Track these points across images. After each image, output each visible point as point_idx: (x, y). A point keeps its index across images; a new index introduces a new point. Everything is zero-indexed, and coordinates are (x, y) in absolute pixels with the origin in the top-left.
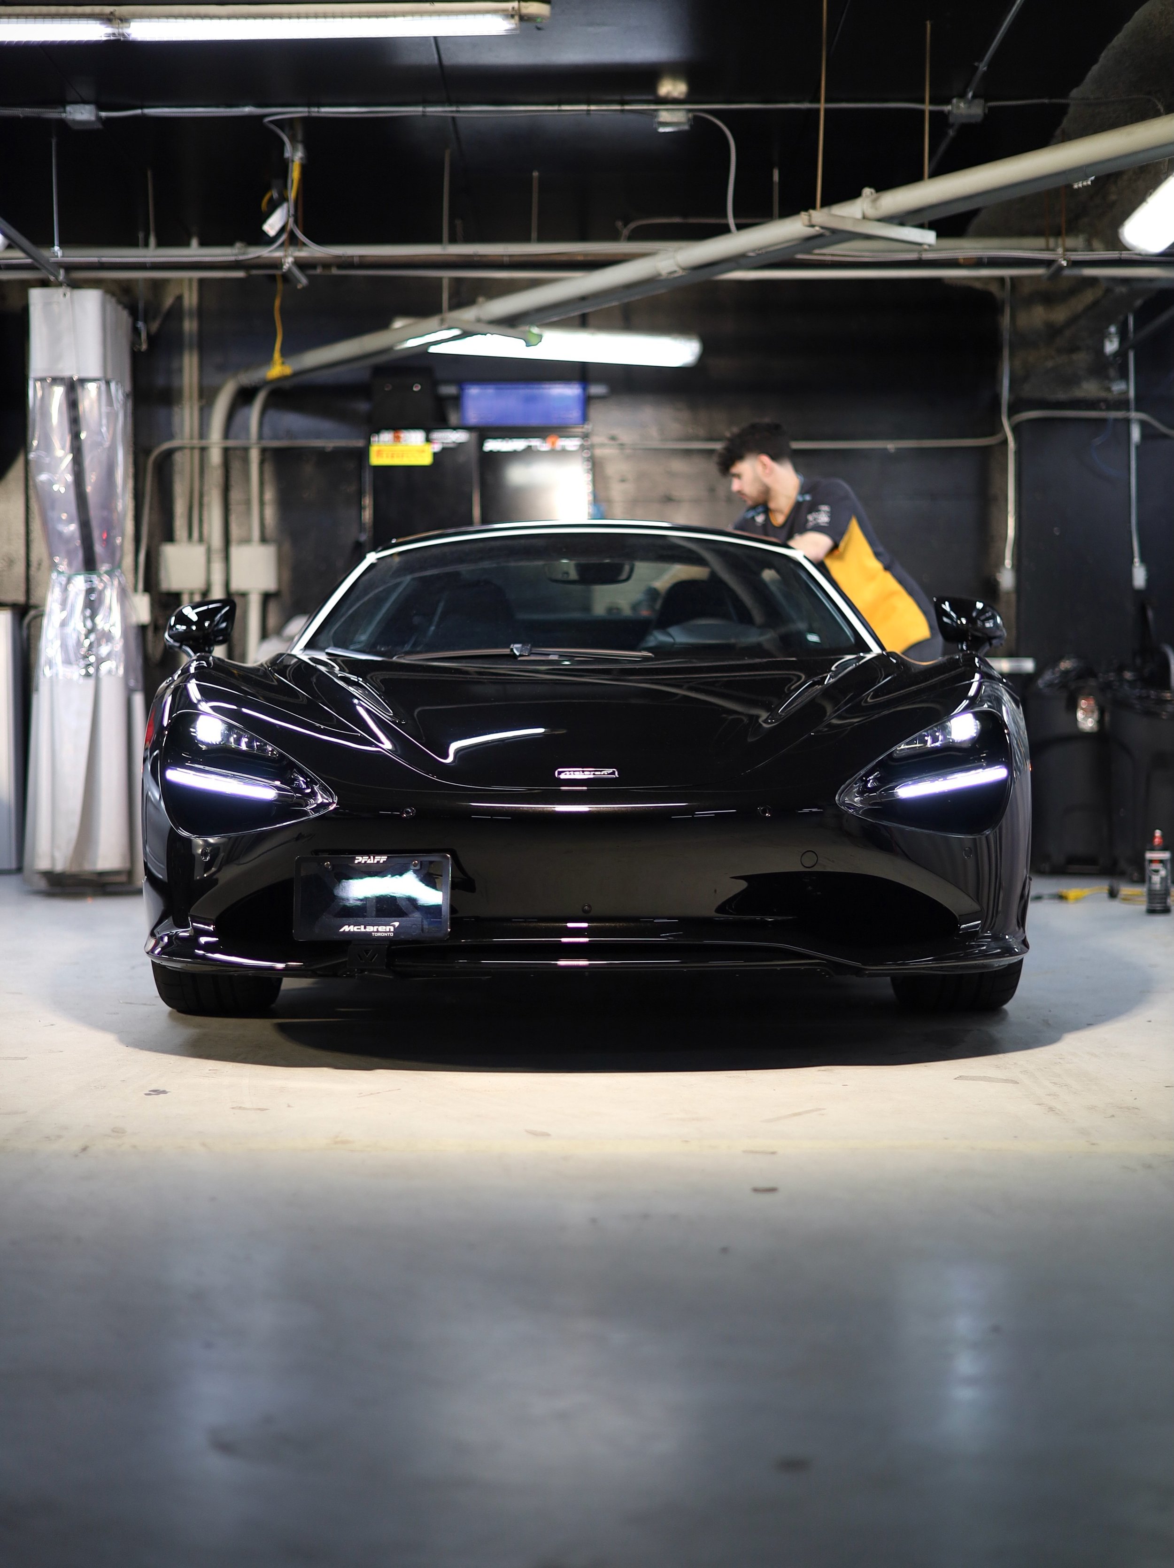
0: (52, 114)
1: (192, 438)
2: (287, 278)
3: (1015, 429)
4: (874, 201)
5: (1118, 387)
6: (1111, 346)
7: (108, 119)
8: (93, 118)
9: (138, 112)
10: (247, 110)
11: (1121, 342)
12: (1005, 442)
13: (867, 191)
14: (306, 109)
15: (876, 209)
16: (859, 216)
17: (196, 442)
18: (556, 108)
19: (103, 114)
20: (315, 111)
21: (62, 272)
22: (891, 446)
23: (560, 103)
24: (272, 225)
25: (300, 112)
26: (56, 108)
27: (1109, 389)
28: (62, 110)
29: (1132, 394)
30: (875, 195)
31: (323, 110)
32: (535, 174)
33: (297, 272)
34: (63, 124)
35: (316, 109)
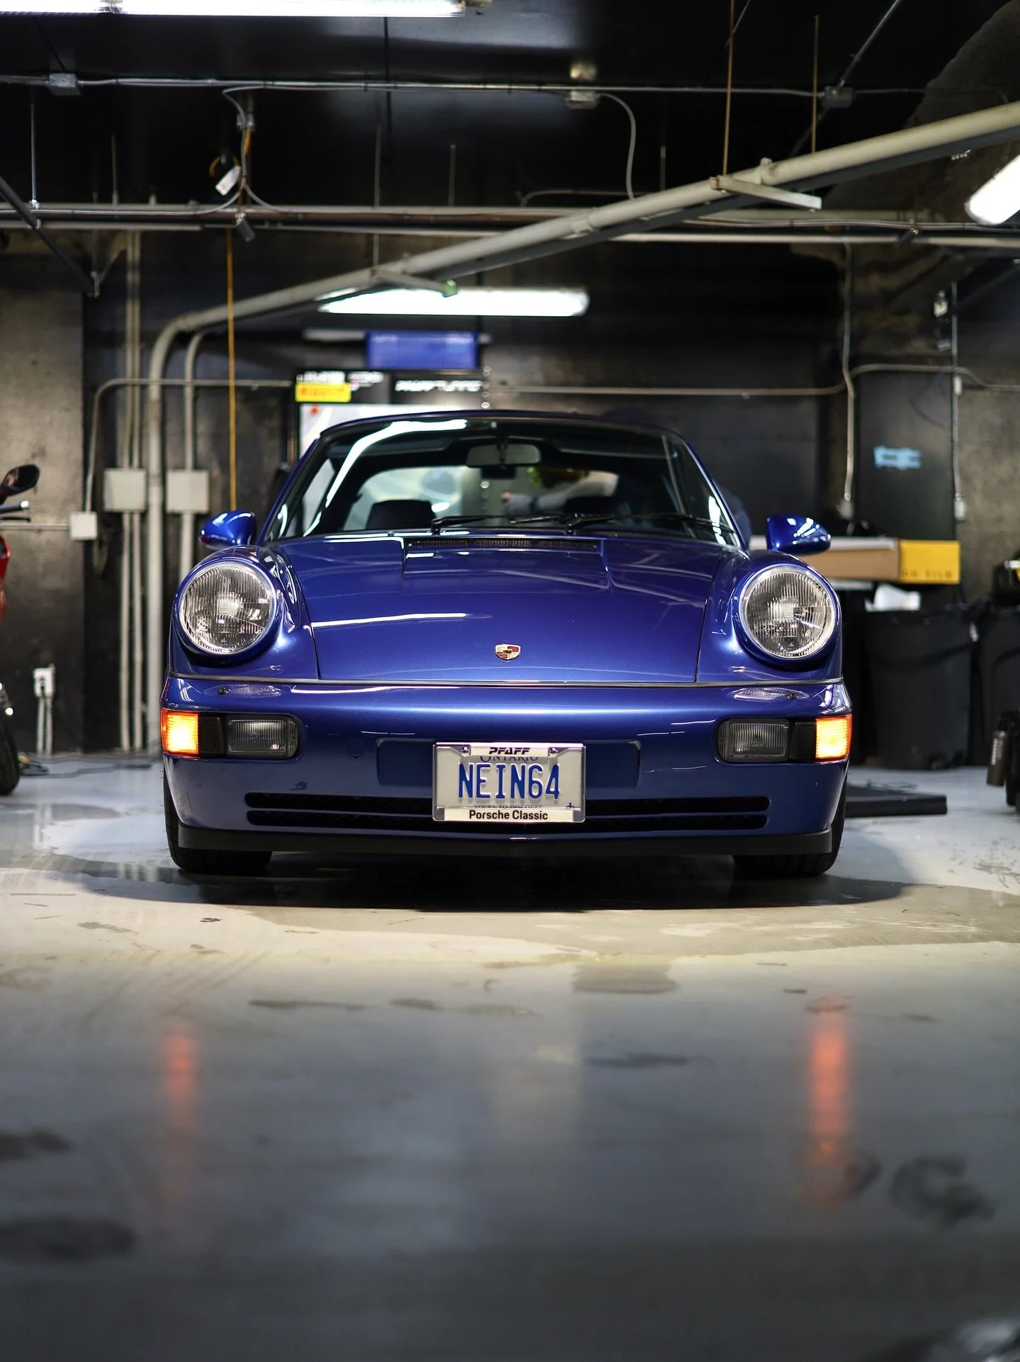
0: (36, 81)
1: (133, 376)
2: (236, 233)
3: (855, 380)
4: (772, 169)
5: (943, 346)
6: (940, 309)
7: (86, 87)
8: (73, 86)
9: (113, 81)
10: (210, 82)
11: (950, 307)
12: (845, 391)
13: (765, 161)
14: (262, 83)
15: (773, 175)
16: (758, 181)
17: (137, 380)
18: (482, 86)
19: (82, 82)
20: (270, 84)
21: (39, 222)
22: (745, 393)
23: (485, 83)
24: (224, 186)
25: (257, 84)
26: (40, 76)
27: (935, 347)
28: (45, 78)
29: (955, 351)
30: (772, 165)
31: (277, 83)
32: (453, 147)
33: (248, 227)
34: (45, 90)
35: (271, 83)
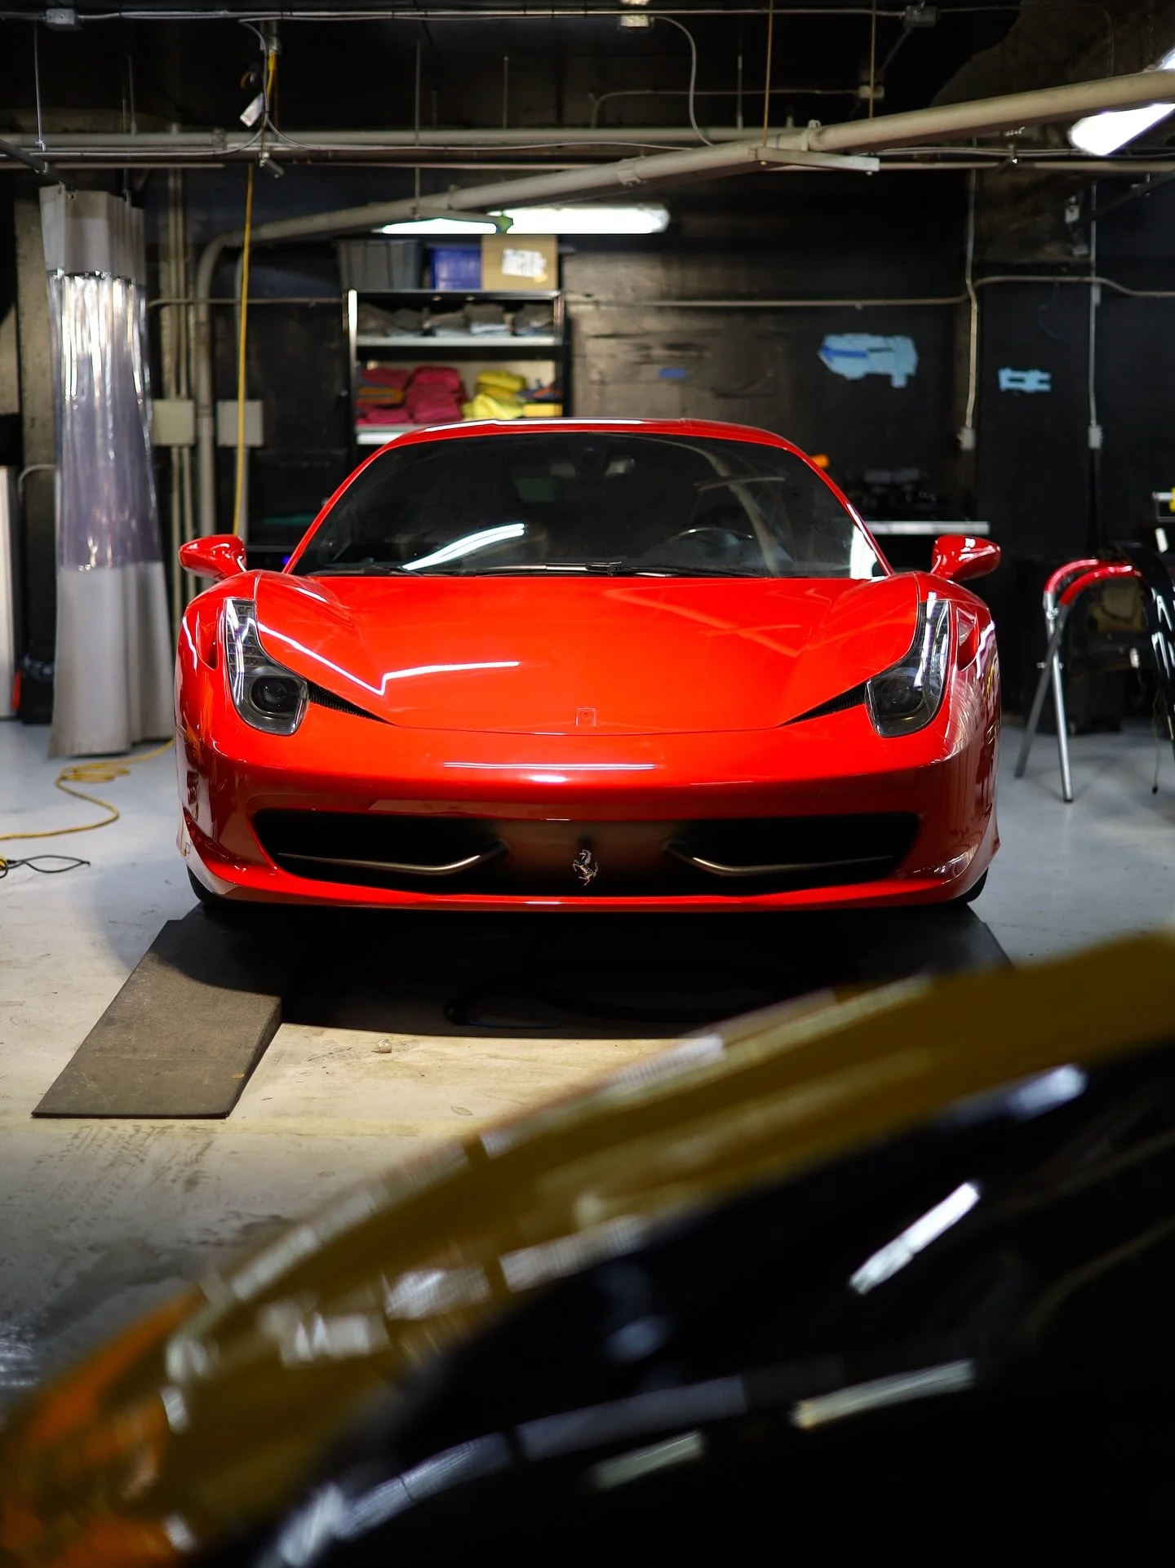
0: (34, 17)
1: (178, 296)
3: (979, 291)
4: (820, 134)
5: (1079, 251)
6: (1072, 216)
7: (86, 21)
8: (72, 22)
9: (117, 14)
10: (222, 13)
11: (1082, 213)
12: (969, 301)
13: (813, 123)
14: (279, 13)
15: (821, 143)
16: (805, 148)
17: (182, 300)
18: (522, 13)
19: (82, 17)
20: (287, 15)
21: (46, 164)
22: (858, 304)
23: (525, 8)
24: (249, 116)
25: (274, 16)
26: (37, 12)
27: (1070, 253)
28: (42, 14)
29: (1093, 257)
30: (821, 128)
31: (295, 14)
32: (506, 59)
33: (273, 165)
34: (42, 25)
35: (289, 13)
